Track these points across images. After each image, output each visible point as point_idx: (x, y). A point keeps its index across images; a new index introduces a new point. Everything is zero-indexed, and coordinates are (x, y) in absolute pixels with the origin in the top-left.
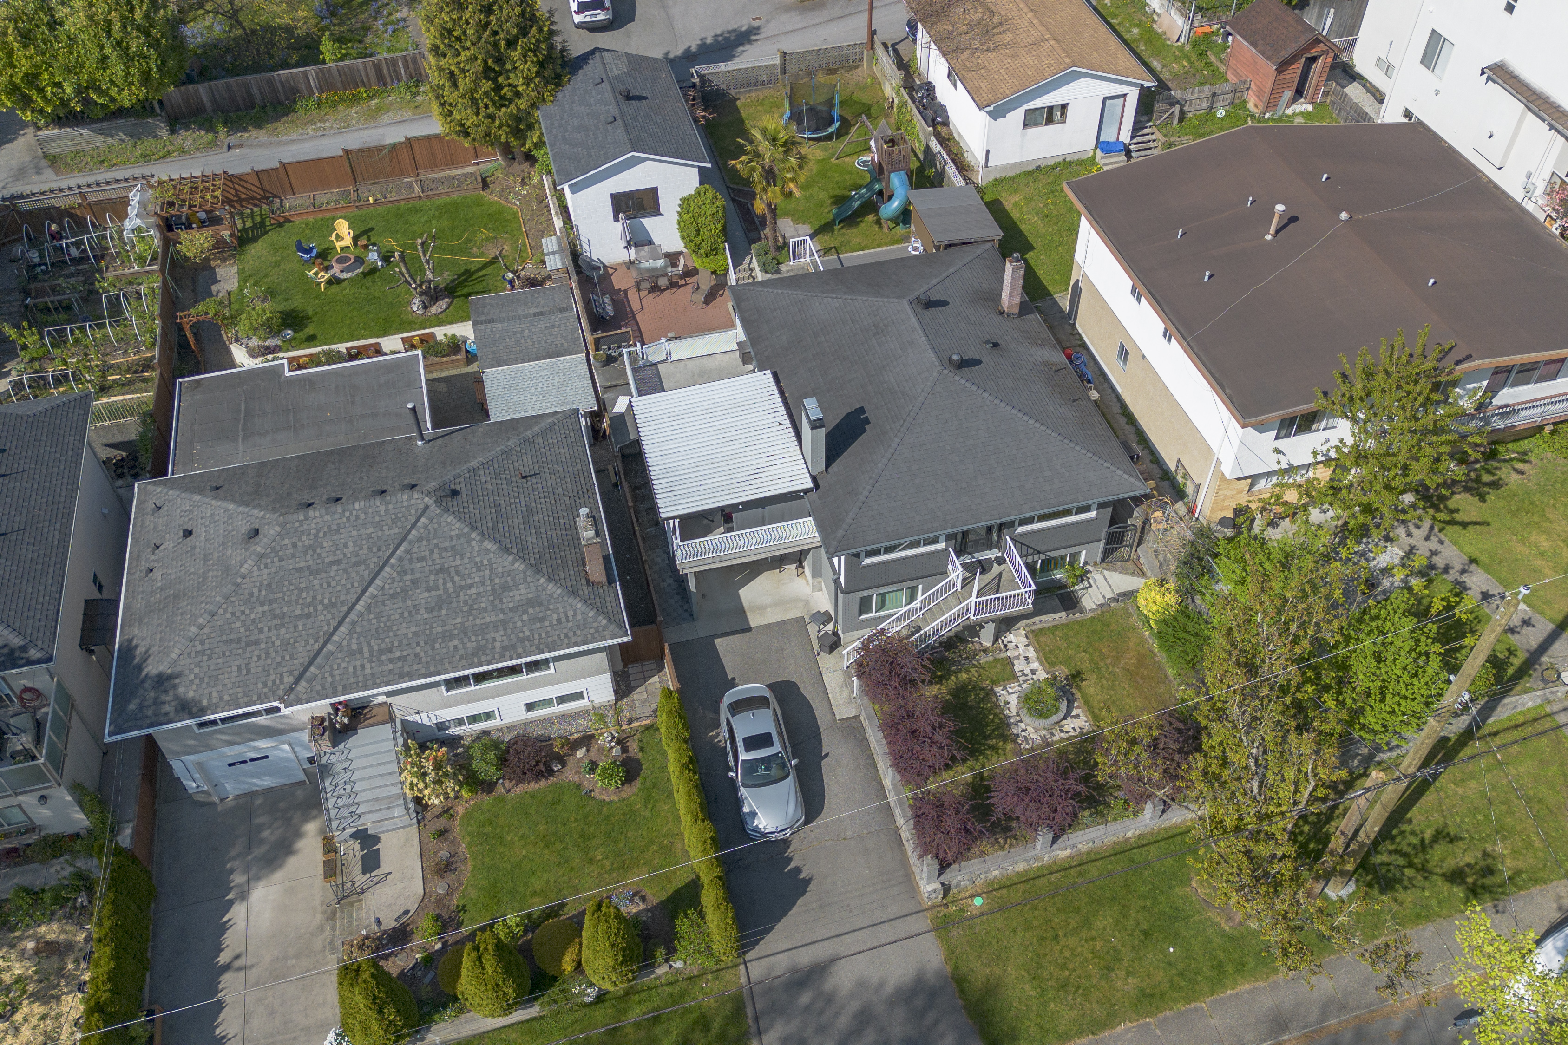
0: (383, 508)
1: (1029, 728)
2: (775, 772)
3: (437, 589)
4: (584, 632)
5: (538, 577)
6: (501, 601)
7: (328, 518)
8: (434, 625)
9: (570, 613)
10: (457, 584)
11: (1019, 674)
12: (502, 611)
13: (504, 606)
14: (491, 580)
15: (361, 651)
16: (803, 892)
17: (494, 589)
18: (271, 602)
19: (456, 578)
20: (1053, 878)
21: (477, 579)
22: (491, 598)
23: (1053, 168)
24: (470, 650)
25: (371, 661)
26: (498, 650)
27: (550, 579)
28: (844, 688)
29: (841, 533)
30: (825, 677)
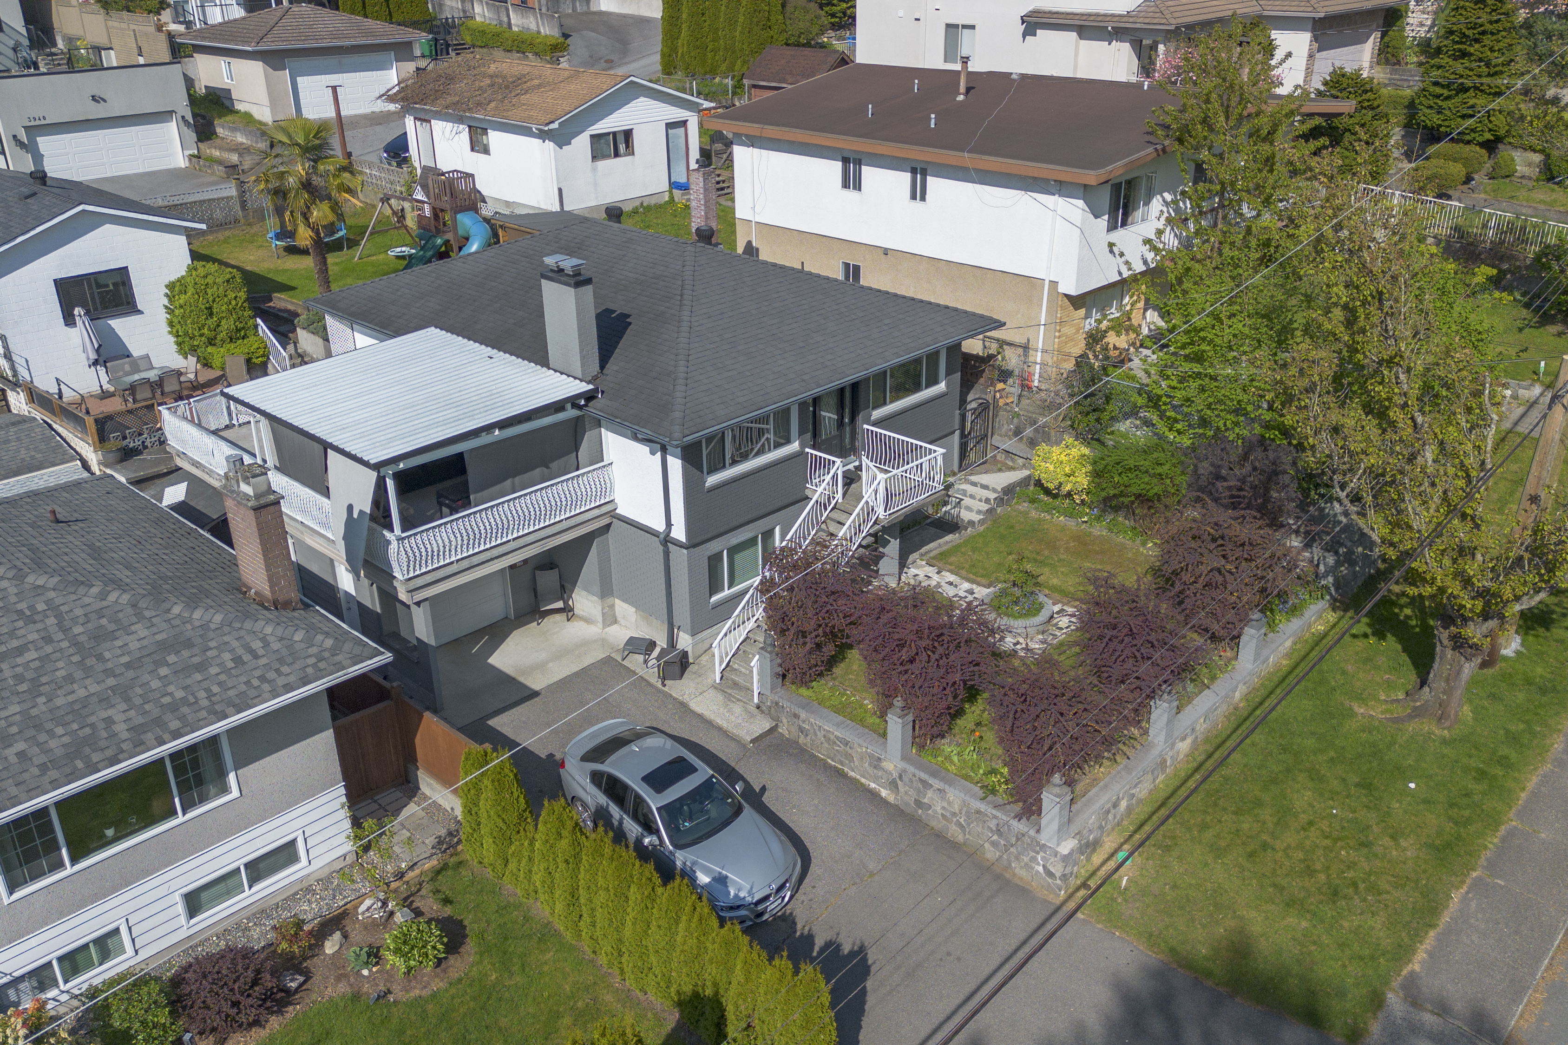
1: (1019, 640)
2: (713, 810)
4: (298, 665)
5: (165, 606)
9: (257, 645)
11: (956, 599)
16: (865, 971)
20: (1192, 784)
21: (33, 636)
23: (636, 210)
28: (732, 705)
29: (678, 415)
30: (694, 706)
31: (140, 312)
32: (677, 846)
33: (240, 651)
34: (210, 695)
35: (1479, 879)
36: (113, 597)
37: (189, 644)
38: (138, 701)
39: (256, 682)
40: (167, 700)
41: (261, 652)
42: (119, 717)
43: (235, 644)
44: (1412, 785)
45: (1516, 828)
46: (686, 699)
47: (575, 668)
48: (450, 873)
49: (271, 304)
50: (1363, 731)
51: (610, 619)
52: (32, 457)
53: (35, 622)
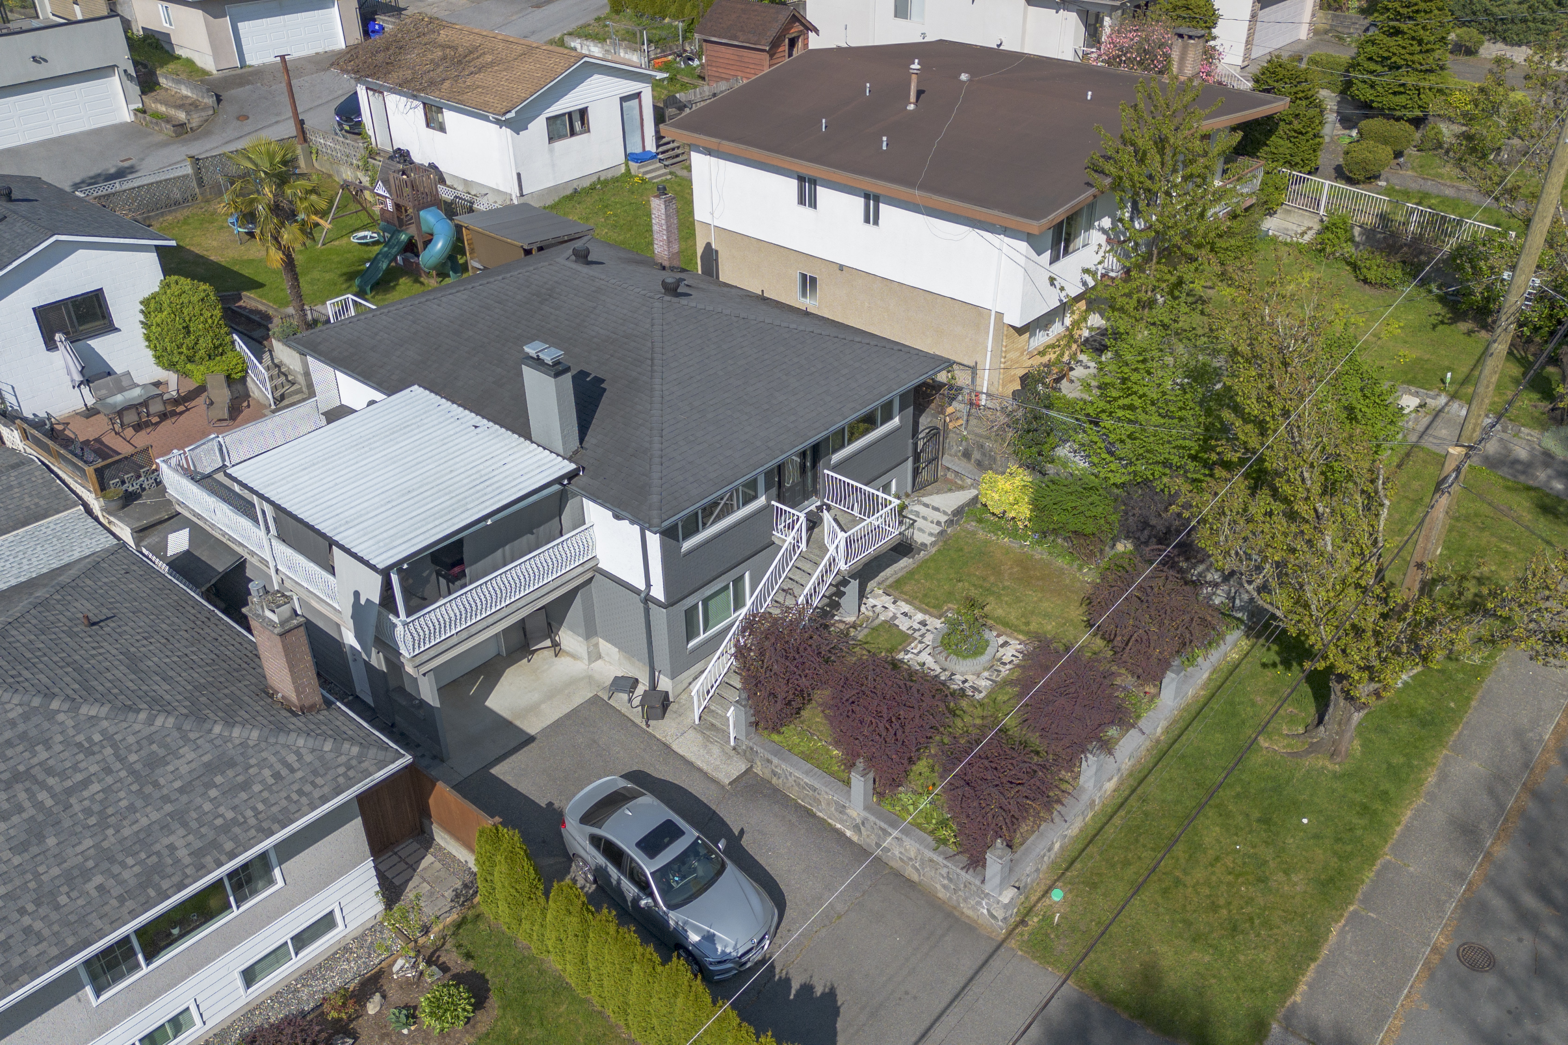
1: (967, 677)
2: (700, 869)
3: (20, 809)
4: (329, 777)
5: (207, 726)
6: (156, 785)
8: (41, 869)
9: (292, 758)
10: (58, 789)
11: (910, 632)
12: (166, 799)
13: (165, 791)
14: (121, 760)
16: (835, 1012)
17: (133, 772)
19: (51, 781)
20: (1117, 820)
21: (94, 769)
22: (135, 787)
23: (593, 187)
24: (133, 882)
26: (187, 860)
27: (230, 723)
28: (710, 746)
29: (655, 498)
30: (675, 747)
31: (117, 330)
32: (672, 907)
33: (278, 766)
34: (257, 813)
35: (1355, 912)
36: (159, 721)
37: (232, 764)
38: (194, 825)
39: (295, 797)
40: (219, 822)
41: (296, 765)
42: (179, 843)
43: (273, 759)
44: (1305, 821)
45: (1389, 862)
46: (668, 740)
47: (566, 709)
48: (470, 926)
49: (241, 303)
50: (1267, 765)
51: (595, 656)
52: (36, 504)
53: (94, 754)
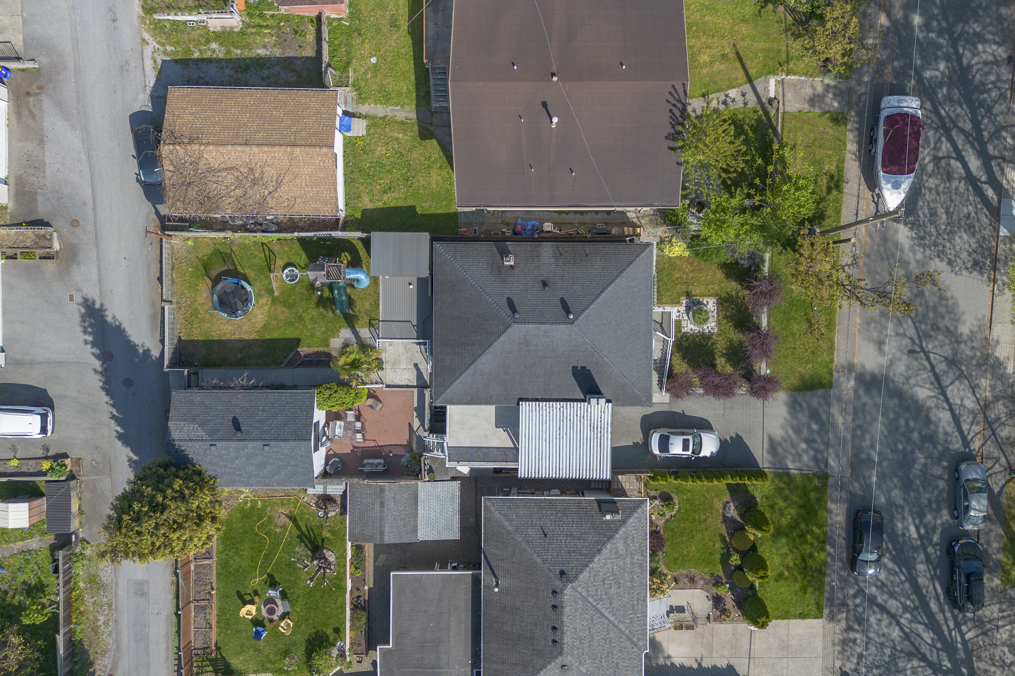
0: (568, 608)
1: (708, 326)
2: (698, 441)
3: (611, 584)
4: (643, 519)
5: (615, 538)
6: (622, 555)
7: (568, 634)
8: (627, 586)
10: (611, 575)
11: (678, 318)
12: (627, 555)
13: (624, 554)
14: (613, 559)
15: (631, 618)
16: (741, 438)
17: (616, 558)
18: (601, 658)
19: (608, 575)
22: (620, 560)
24: (640, 570)
25: (636, 614)
26: (642, 558)
27: (618, 533)
29: (643, 398)
35: (838, 329)
